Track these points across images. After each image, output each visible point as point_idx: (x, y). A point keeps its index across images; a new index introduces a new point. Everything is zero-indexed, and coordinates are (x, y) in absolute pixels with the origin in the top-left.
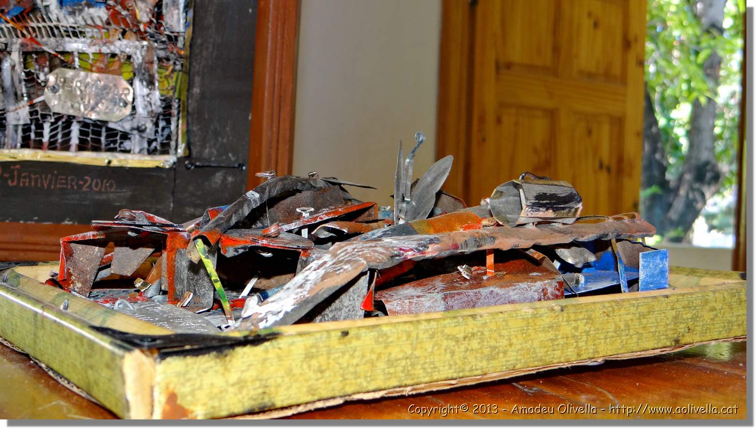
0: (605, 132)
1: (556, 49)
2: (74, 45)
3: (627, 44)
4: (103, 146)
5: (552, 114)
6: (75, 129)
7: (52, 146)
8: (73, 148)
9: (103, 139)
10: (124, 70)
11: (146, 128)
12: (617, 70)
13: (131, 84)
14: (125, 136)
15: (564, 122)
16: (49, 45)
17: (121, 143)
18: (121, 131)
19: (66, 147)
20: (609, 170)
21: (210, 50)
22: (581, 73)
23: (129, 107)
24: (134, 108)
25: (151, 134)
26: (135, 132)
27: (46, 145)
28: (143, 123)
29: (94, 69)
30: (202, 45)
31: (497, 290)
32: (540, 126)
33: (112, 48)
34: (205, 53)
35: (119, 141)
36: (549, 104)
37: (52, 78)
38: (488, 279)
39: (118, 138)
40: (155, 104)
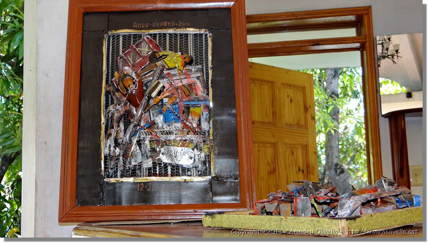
0: (299, 153)
1: (274, 114)
2: (172, 137)
3: (306, 109)
4: (181, 174)
5: (274, 145)
6: (169, 168)
7: (160, 175)
8: (169, 175)
9: (180, 171)
10: (190, 145)
11: (198, 167)
12: (302, 122)
13: (193, 150)
14: (189, 170)
15: (281, 149)
16: (163, 138)
17: (187, 173)
18: (187, 168)
19: (166, 175)
20: (303, 171)
21: (220, 136)
22: (286, 124)
23: (193, 159)
24: (195, 160)
25: (200, 169)
26: (194, 168)
27: (158, 175)
28: (198, 165)
29: (179, 146)
30: (216, 135)
31: (383, 208)
32: (270, 151)
33: (186, 138)
34: (218, 138)
35: (187, 172)
36: (273, 140)
37: (163, 150)
38: (379, 205)
39: (186, 171)
40: (202, 158)
